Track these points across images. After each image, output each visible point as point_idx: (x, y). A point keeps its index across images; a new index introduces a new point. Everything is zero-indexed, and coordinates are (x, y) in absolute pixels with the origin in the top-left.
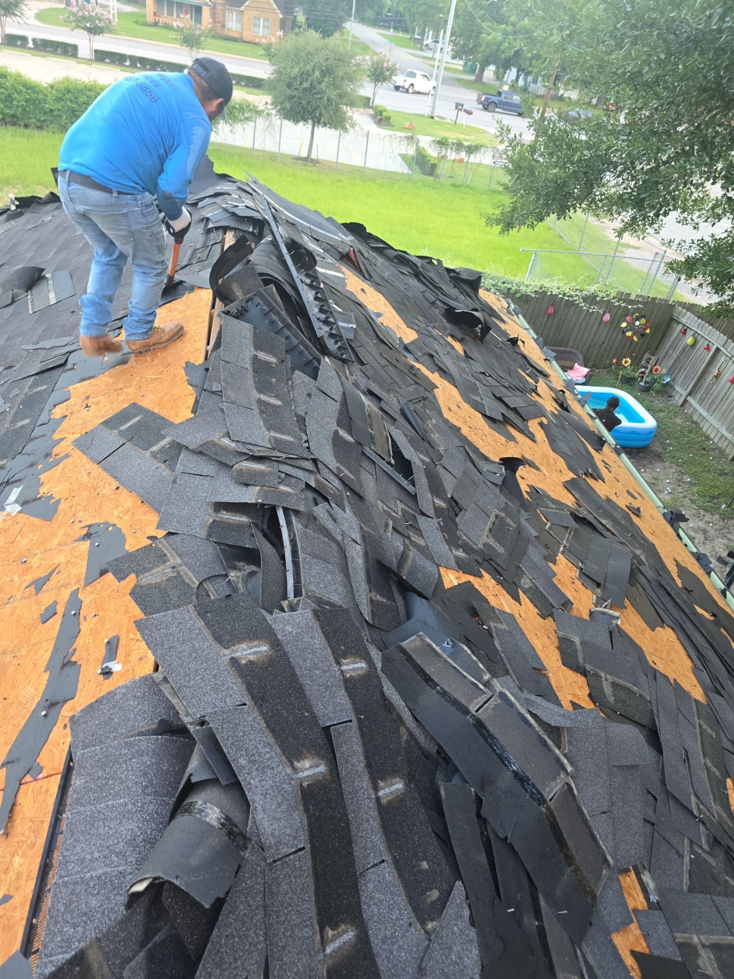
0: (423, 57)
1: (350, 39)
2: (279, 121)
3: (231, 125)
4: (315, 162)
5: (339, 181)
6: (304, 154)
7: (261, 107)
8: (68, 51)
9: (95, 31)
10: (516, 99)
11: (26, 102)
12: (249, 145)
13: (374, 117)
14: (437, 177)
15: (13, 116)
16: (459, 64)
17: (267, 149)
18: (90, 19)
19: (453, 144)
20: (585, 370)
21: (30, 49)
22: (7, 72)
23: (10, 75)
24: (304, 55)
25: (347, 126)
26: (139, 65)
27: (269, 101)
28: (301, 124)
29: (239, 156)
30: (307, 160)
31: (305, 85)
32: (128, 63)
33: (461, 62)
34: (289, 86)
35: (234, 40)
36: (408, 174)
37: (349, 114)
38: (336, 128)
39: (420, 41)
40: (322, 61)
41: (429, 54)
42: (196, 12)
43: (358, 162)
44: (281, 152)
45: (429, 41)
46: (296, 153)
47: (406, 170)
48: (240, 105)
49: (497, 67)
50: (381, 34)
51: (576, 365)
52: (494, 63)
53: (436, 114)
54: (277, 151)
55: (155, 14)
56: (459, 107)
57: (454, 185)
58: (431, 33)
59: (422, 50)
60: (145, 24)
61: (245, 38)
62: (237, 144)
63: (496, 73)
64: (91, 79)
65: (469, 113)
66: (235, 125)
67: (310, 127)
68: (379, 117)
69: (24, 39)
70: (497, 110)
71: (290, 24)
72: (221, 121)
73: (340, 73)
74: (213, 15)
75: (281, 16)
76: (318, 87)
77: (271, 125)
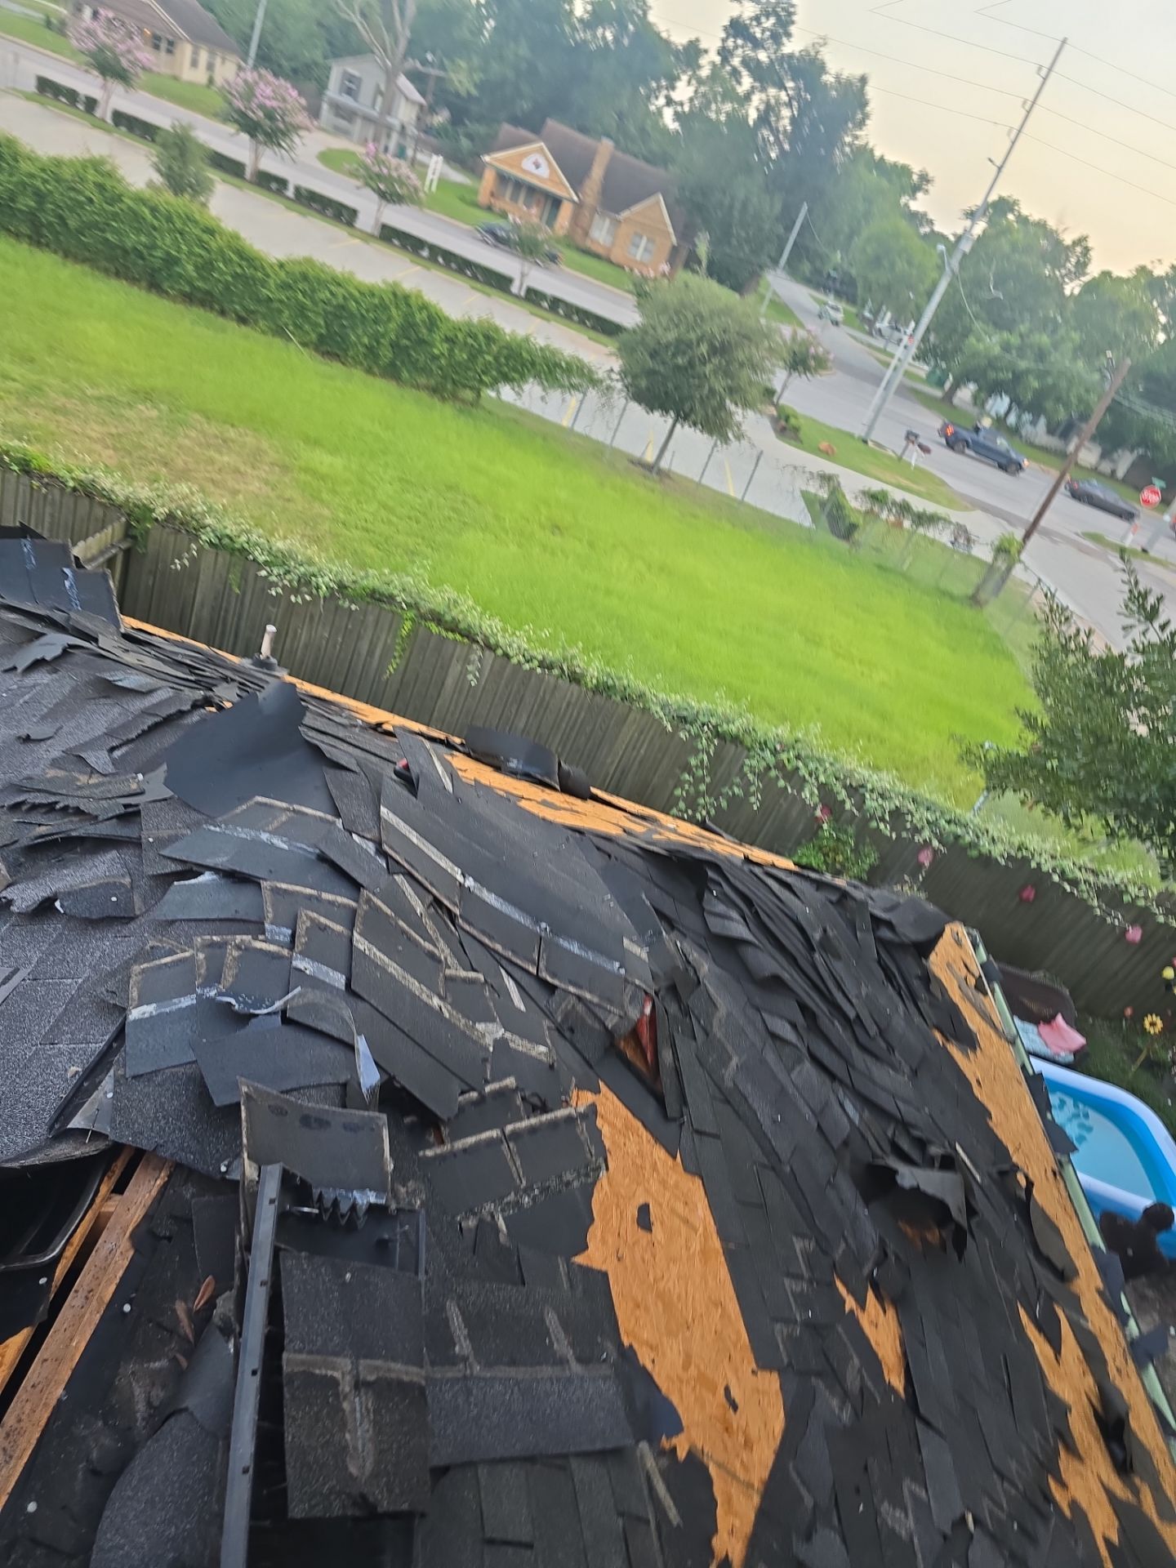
0: (870, 346)
1: (769, 295)
2: (623, 401)
3: (544, 389)
4: (664, 475)
5: (695, 516)
6: (650, 457)
7: (601, 374)
8: (343, 215)
9: (389, 196)
10: (1002, 443)
11: (232, 277)
12: (566, 423)
13: (775, 421)
14: (856, 544)
15: (208, 293)
16: (923, 369)
17: (593, 436)
18: (389, 180)
19: (894, 503)
20: (1079, 1040)
21: (288, 198)
22: (219, 226)
23: (222, 233)
24: (690, 316)
25: (730, 435)
26: (440, 260)
27: (617, 368)
28: (657, 414)
29: (545, 439)
30: (650, 468)
31: (680, 361)
32: (425, 253)
33: (926, 368)
34: (654, 355)
35: (597, 256)
36: (809, 529)
37: (738, 418)
38: (711, 433)
39: (871, 323)
40: (716, 331)
41: (879, 343)
42: (553, 205)
43: (733, 490)
44: (615, 444)
45: (884, 324)
46: (637, 453)
47: (807, 522)
48: (567, 363)
49: (980, 389)
50: (816, 300)
51: (1059, 1018)
52: (976, 381)
53: (874, 436)
54: (608, 442)
55: (492, 194)
56: (911, 437)
57: (880, 567)
58: (889, 315)
59: (871, 334)
60: (476, 205)
61: (613, 258)
62: (547, 416)
63: (975, 397)
64: (347, 269)
65: (925, 449)
66: (551, 392)
67: (670, 421)
68: (783, 423)
69: (283, 183)
70: (967, 451)
71: (684, 254)
72: (531, 380)
73: (740, 355)
74: (575, 219)
75: (674, 239)
76: (699, 368)
77: (607, 405)
